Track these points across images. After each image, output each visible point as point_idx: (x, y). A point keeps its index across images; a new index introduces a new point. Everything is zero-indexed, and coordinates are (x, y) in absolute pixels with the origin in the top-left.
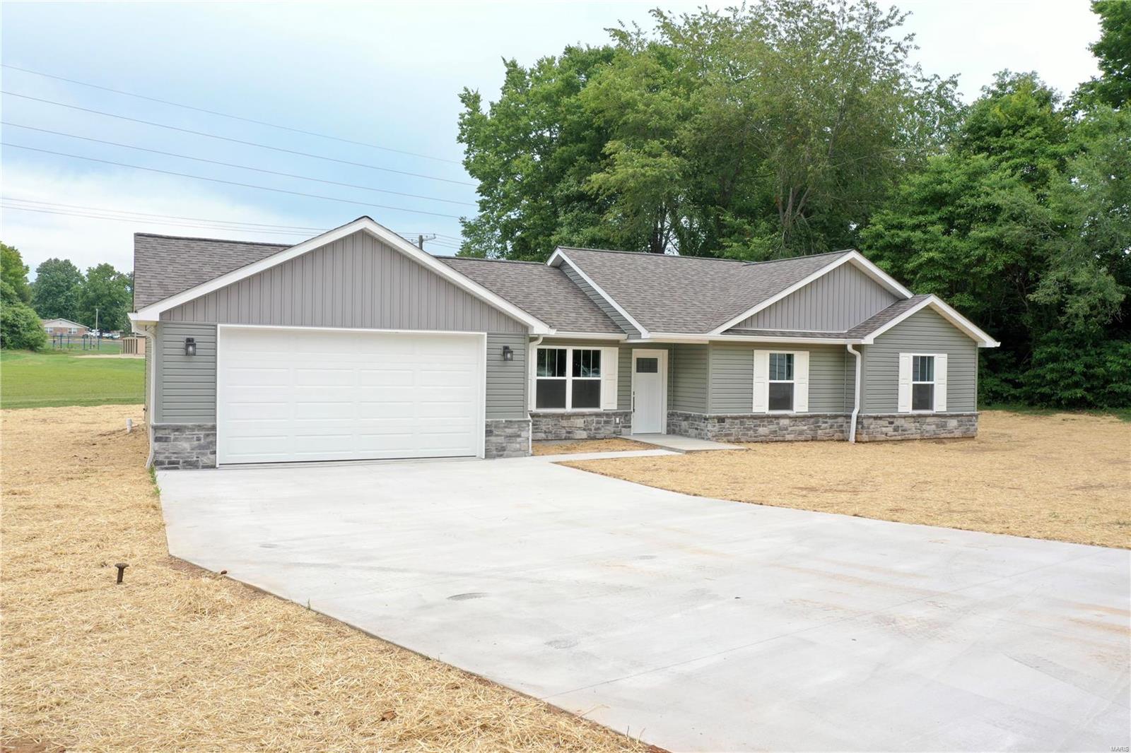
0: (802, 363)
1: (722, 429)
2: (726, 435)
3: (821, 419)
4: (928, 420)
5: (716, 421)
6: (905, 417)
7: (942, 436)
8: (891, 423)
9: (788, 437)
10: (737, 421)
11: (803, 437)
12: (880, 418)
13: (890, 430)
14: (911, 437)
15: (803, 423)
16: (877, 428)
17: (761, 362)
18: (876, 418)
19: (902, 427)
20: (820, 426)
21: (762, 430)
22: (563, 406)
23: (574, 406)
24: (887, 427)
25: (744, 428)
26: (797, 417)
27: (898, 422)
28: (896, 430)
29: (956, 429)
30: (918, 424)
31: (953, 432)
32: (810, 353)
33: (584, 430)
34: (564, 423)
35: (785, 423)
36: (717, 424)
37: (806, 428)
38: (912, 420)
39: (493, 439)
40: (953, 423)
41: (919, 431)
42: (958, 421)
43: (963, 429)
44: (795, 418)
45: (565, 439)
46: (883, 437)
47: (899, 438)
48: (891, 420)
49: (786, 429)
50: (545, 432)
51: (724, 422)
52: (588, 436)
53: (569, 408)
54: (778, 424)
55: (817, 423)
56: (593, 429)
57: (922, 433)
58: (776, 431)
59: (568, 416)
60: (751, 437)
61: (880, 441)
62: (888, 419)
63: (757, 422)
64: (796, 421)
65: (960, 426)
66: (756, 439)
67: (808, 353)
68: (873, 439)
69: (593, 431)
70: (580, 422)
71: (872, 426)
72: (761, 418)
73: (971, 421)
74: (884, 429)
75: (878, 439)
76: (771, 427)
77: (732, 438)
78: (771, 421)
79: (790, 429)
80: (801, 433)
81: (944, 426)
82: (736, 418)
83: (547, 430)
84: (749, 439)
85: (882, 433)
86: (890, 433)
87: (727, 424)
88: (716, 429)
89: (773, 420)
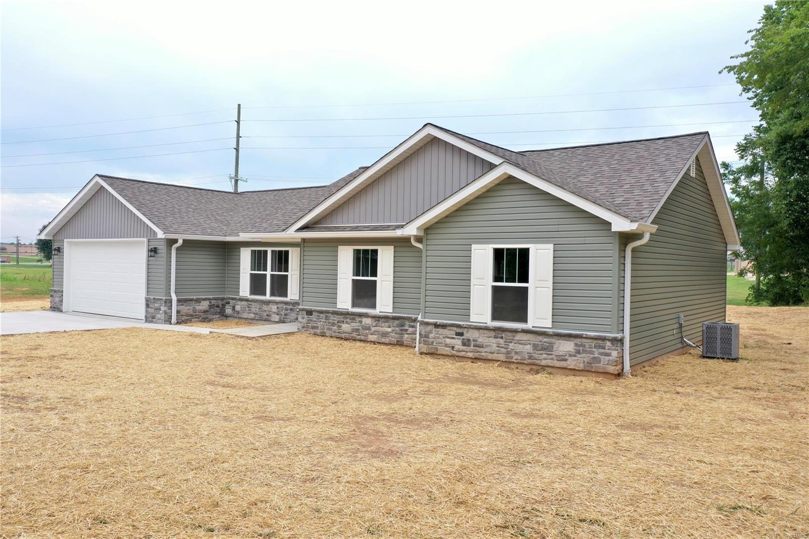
0: (386, 258)
1: (309, 321)
2: (313, 328)
3: (407, 323)
4: (519, 337)
5: (305, 313)
6: (478, 328)
7: (544, 363)
8: (461, 334)
9: (372, 338)
10: (322, 315)
11: (387, 340)
12: (444, 326)
13: (457, 342)
14: (490, 356)
15: (387, 324)
16: (438, 338)
17: (346, 258)
18: (436, 326)
19: (474, 340)
20: (407, 330)
21: (346, 327)
22: (265, 294)
23: (272, 294)
24: (453, 338)
25: (329, 323)
26: (380, 317)
27: (469, 335)
28: (466, 343)
29: (570, 355)
30: (501, 341)
31: (566, 360)
32: (395, 247)
33: (278, 314)
34: (265, 307)
35: (367, 322)
36: (306, 316)
37: (390, 330)
38: (493, 334)
39: (149, 310)
40: (567, 347)
41: (503, 350)
42: (576, 345)
43: (586, 357)
44: (377, 318)
45: (265, 320)
46: (447, 351)
47: (470, 355)
48: (459, 330)
49: (369, 329)
50: (254, 313)
51: (311, 315)
52: (280, 320)
53: (268, 297)
54: (361, 322)
55: (403, 325)
56: (283, 314)
57: (508, 353)
58: (358, 329)
59: (268, 303)
60: (335, 332)
61: (442, 355)
62: (455, 329)
63: (341, 318)
64: (378, 321)
65: (578, 352)
66: (340, 335)
67: (392, 248)
68: (433, 351)
69: (283, 316)
70: (274, 308)
71: (431, 335)
72: (346, 314)
73: (604, 348)
74: (448, 341)
75: (439, 352)
76: (353, 324)
77: (318, 331)
78: (354, 319)
79: (373, 329)
80: (385, 335)
81: (548, 349)
82: (321, 312)
83: (255, 312)
84: (334, 334)
85: (446, 345)
86: (457, 347)
87: (314, 317)
88: (304, 321)
89: (357, 317)
